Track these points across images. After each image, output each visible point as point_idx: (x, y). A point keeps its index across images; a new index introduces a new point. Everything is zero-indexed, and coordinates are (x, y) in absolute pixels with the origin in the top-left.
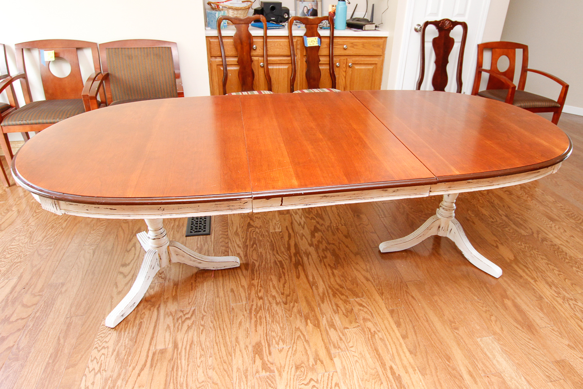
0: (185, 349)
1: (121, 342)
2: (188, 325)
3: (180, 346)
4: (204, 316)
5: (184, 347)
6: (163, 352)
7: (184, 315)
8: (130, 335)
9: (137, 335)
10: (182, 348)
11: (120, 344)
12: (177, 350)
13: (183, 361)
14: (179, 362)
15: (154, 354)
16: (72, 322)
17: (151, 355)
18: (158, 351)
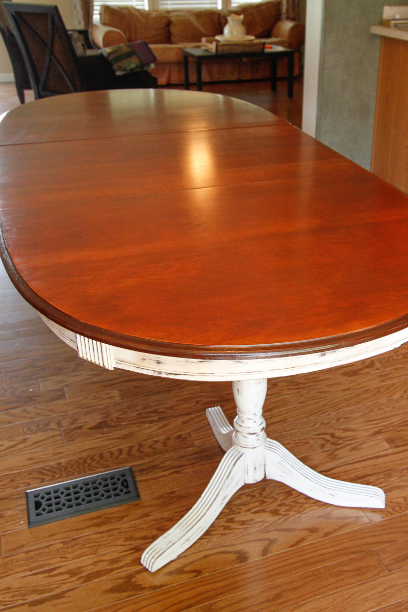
0: (378, 423)
1: (397, 484)
2: (343, 432)
3: (377, 429)
4: (322, 424)
5: (376, 426)
6: (390, 441)
7: (328, 441)
8: (383, 480)
9: (379, 473)
10: (378, 427)
11: (401, 484)
12: (383, 429)
13: (393, 420)
14: (396, 423)
15: (397, 447)
16: (393, 559)
17: (400, 449)
18: (392, 445)
